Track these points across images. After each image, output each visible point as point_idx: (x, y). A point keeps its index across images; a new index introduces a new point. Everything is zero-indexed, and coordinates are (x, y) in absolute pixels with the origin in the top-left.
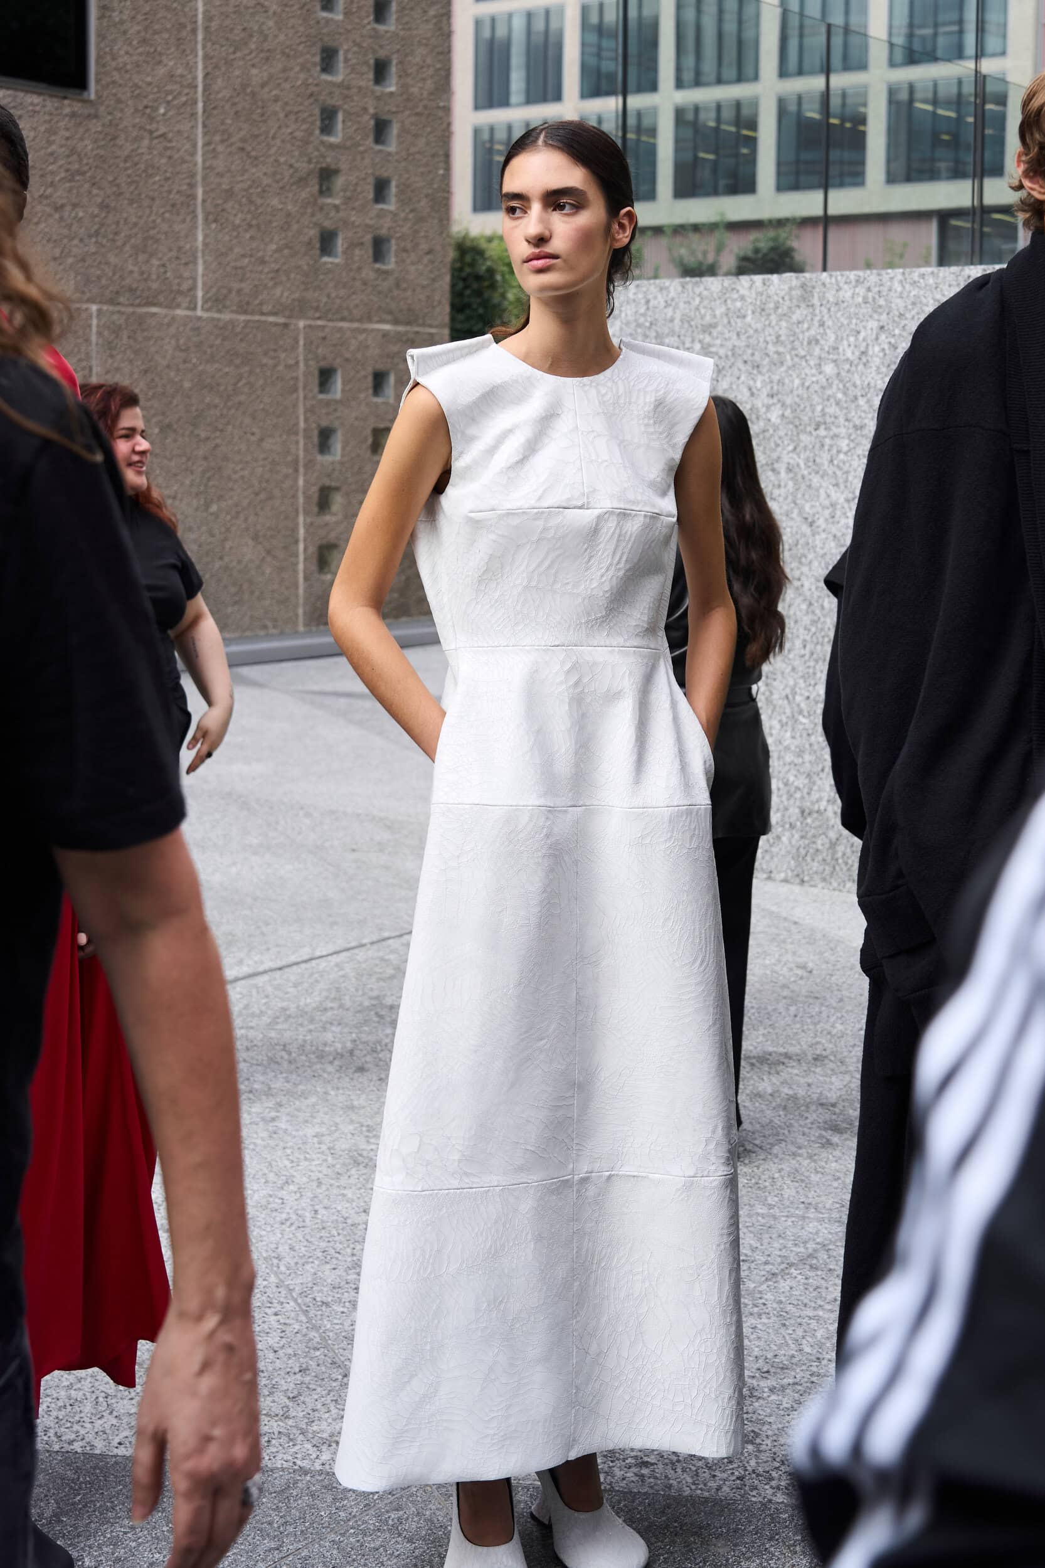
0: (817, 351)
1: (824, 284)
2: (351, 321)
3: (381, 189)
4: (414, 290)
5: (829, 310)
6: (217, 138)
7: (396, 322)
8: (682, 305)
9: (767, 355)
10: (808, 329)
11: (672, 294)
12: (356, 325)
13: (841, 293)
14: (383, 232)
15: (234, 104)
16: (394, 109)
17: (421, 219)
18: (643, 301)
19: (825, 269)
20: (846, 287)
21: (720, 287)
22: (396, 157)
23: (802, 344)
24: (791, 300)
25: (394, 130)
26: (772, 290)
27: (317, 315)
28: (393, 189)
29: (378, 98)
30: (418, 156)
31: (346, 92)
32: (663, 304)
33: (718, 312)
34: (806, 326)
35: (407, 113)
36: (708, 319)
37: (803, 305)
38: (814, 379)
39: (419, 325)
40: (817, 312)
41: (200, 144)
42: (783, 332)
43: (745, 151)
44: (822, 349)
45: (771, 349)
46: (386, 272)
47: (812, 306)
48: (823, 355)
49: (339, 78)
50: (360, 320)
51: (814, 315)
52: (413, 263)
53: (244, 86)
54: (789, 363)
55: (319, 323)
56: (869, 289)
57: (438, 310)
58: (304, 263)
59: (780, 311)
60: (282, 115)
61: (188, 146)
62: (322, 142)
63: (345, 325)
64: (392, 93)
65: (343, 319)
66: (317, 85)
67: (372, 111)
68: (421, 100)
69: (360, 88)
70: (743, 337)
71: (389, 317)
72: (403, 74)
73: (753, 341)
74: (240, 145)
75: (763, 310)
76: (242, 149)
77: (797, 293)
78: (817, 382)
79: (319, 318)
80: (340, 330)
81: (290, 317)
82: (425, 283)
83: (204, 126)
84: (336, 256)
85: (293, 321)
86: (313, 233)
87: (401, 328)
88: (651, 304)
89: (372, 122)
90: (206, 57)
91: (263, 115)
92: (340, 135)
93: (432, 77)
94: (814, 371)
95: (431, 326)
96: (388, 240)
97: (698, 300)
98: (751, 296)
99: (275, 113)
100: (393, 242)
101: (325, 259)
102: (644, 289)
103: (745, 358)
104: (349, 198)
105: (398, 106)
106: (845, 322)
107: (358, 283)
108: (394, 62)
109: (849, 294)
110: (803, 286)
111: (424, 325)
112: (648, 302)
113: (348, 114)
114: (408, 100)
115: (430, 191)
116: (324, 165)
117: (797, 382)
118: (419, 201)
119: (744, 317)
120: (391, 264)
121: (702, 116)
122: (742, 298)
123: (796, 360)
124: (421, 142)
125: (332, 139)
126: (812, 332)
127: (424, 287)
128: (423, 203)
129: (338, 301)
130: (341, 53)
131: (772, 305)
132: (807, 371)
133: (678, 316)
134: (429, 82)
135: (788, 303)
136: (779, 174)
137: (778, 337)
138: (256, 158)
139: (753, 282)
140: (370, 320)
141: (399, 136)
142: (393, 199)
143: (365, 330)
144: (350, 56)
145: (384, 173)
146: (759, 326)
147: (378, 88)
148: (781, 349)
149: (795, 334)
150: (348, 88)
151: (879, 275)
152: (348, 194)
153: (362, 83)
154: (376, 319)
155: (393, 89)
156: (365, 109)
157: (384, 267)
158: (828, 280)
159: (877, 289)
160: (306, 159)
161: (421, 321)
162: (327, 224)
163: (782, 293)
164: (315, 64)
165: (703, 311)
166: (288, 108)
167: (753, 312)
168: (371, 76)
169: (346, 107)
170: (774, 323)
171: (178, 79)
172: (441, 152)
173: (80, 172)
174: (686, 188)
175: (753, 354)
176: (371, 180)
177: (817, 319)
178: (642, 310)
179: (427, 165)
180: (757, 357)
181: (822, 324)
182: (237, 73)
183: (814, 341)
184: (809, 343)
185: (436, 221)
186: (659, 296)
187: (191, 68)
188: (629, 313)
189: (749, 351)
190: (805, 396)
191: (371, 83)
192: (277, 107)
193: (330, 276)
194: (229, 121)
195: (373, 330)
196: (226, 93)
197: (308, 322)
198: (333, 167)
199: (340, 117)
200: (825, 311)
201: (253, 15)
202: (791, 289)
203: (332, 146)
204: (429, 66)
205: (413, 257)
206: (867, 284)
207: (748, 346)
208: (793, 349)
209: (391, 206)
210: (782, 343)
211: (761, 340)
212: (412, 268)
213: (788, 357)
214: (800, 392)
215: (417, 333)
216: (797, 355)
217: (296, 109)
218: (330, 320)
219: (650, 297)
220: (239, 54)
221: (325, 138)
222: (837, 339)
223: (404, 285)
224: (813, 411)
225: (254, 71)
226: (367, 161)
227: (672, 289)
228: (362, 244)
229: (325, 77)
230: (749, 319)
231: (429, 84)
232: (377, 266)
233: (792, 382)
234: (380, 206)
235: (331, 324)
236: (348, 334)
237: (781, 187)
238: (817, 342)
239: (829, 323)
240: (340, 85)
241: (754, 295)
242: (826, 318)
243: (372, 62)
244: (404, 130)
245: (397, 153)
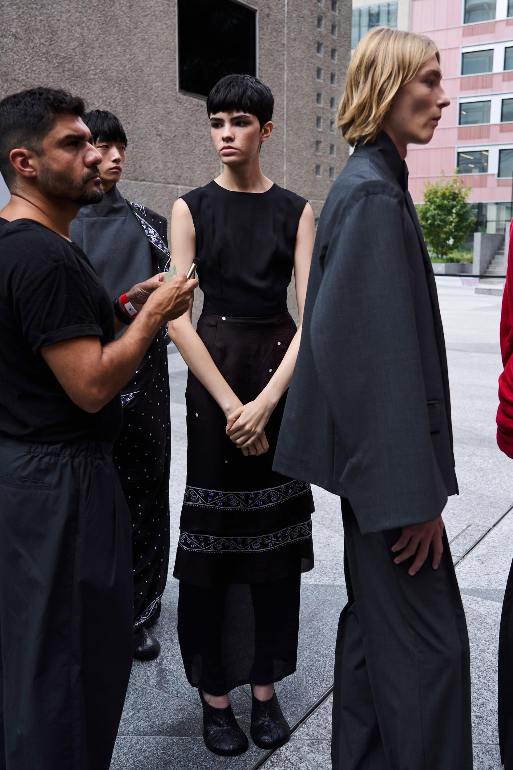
3: (331, 148)
6: (290, 129)
14: (332, 166)
15: (294, 116)
17: (342, 161)
22: (337, 137)
27: (314, 197)
28: (335, 149)
29: (332, 114)
31: (323, 111)
41: (285, 131)
49: (321, 105)
53: (297, 108)
58: (312, 177)
60: (307, 120)
61: (282, 132)
62: (317, 131)
66: (315, 108)
67: (330, 118)
69: (326, 109)
74: (296, 131)
76: (296, 133)
83: (287, 124)
84: (320, 175)
86: (314, 166)
89: (330, 123)
90: (287, 97)
91: (301, 120)
92: (322, 128)
96: (333, 169)
99: (305, 119)
100: (335, 169)
101: (318, 176)
104: (324, 153)
107: (325, 186)
108: (336, 99)
113: (324, 119)
115: (345, 150)
116: (317, 140)
118: (342, 154)
125: (319, 129)
129: (320, 192)
130: (322, 95)
138: (300, 137)
142: (335, 153)
144: (324, 97)
145: (333, 143)
147: (331, 109)
150: (324, 109)
152: (323, 151)
153: (327, 107)
156: (328, 118)
160: (312, 137)
162: (318, 162)
164: (315, 100)
166: (308, 117)
168: (329, 104)
169: (323, 117)
171: (280, 105)
176: (329, 146)
182: (295, 103)
187: (283, 101)
191: (329, 107)
192: (305, 117)
193: (318, 183)
194: (293, 122)
196: (292, 111)
198: (320, 140)
199: (321, 120)
201: (299, 80)
203: (320, 132)
209: (334, 155)
217: (310, 117)
220: (296, 96)
221: (317, 129)
225: (300, 102)
226: (329, 138)
228: (327, 170)
229: (319, 105)
232: (331, 179)
234: (332, 156)
235: (318, 201)
240: (321, 108)
243: (330, 99)
245: (337, 135)
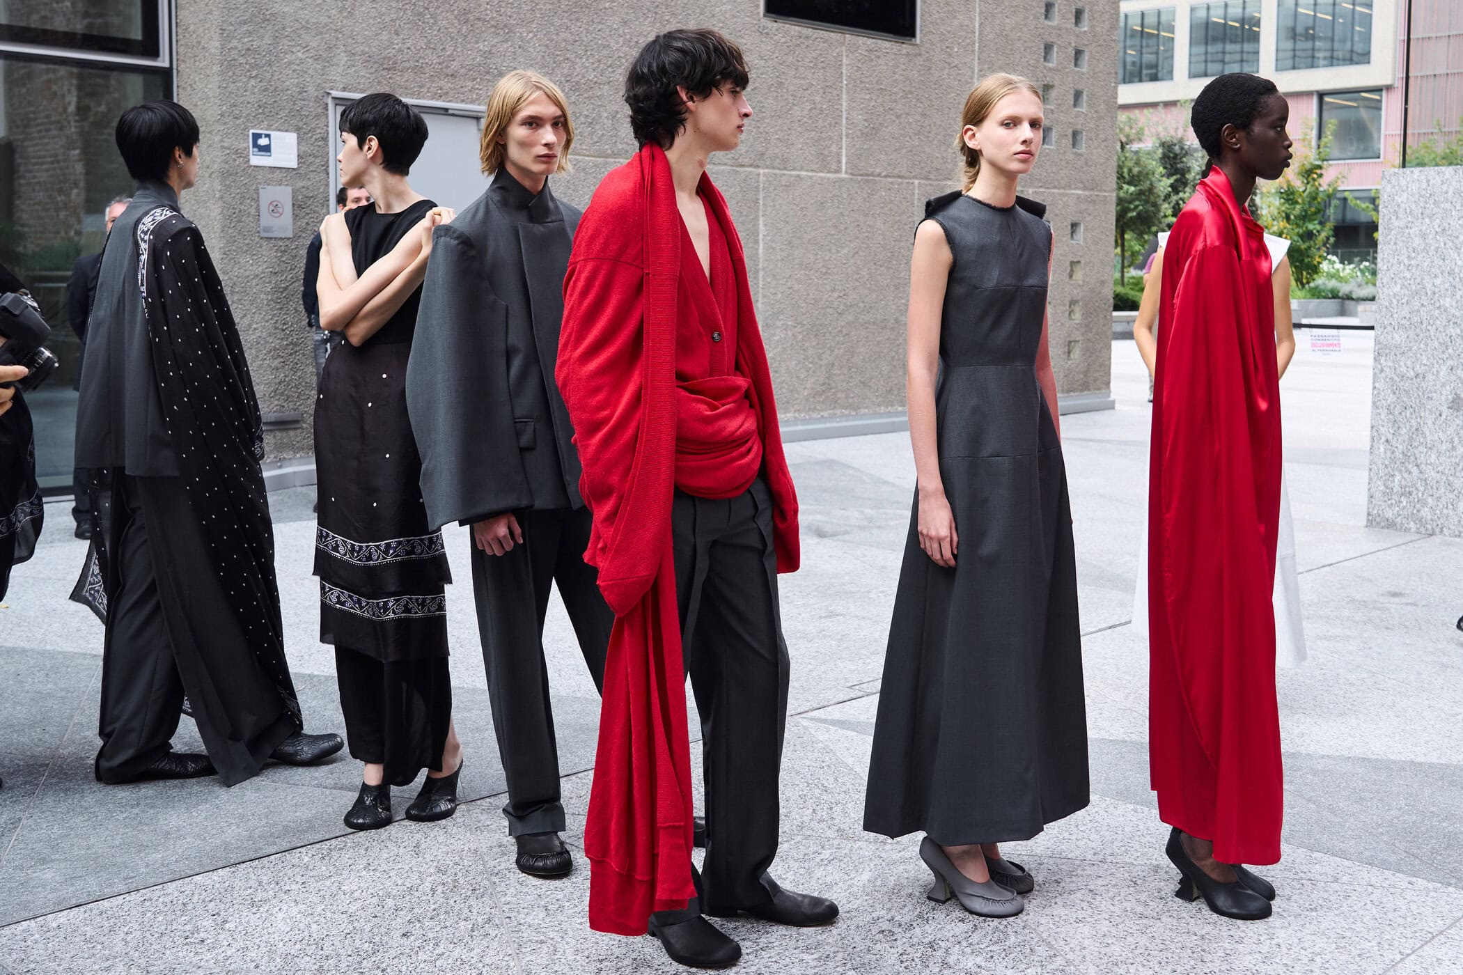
2: (1059, 189)
3: (1078, 95)
4: (1096, 167)
6: (986, 66)
7: (1085, 188)
12: (1062, 191)
14: (1079, 127)
15: (996, 43)
16: (1086, 43)
17: (1101, 118)
22: (1087, 76)
25: (1086, 57)
27: (1040, 184)
28: (1085, 97)
29: (1077, 36)
30: (1100, 75)
31: (1059, 32)
35: (1094, 44)
39: (1098, 191)
41: (976, 71)
46: (1080, 155)
49: (1055, 23)
50: (1064, 188)
52: (1096, 148)
53: (1001, 31)
55: (1042, 190)
57: (1109, 179)
60: (1022, 49)
61: (970, 73)
62: (1045, 67)
63: (1055, 191)
64: (1085, 31)
65: (1055, 187)
66: (1042, 28)
67: (1073, 44)
68: (1102, 36)
69: (1067, 29)
71: (1081, 185)
72: (1092, 19)
79: (1041, 187)
80: (1053, 193)
81: (1024, 187)
82: (1102, 161)
83: (979, 59)
84: (1052, 145)
85: (1026, 189)
87: (1087, 193)
89: (1074, 52)
90: (981, 12)
91: (1012, 50)
92: (1055, 62)
93: (1108, 19)
95: (1105, 191)
96: (1081, 133)
99: (1019, 48)
100: (1084, 133)
104: (1060, 105)
105: (1088, 40)
107: (1064, 163)
108: (1086, 11)
111: (1100, 191)
113: (1059, 47)
114: (1094, 36)
115: (1106, 98)
116: (1046, 83)
118: (1100, 105)
120: (1082, 149)
124: (1101, 65)
125: (1051, 65)
127: (1101, 165)
128: (1102, 107)
129: (1052, 175)
130: (1056, 5)
134: (1107, 23)
140: (1070, 188)
141: (1089, 61)
142: (1085, 105)
143: (1066, 195)
144: (1062, 8)
145: (1079, 87)
147: (1077, 29)
150: (1060, 29)
152: (1059, 102)
153: (1068, 26)
154: (1073, 186)
155: (1086, 29)
156: (1070, 43)
157: (1079, 151)
160: (1035, 79)
161: (1099, 188)
164: (1041, 13)
166: (1026, 45)
168: (1074, 21)
169: (1059, 42)
171: (965, 28)
172: (1113, 72)
173: (911, 93)
176: (1072, 92)
179: (1105, 80)
182: (998, 22)
185: (1109, 119)
187: (972, 20)
191: (1073, 25)
192: (1019, 44)
193: (1048, 158)
194: (993, 55)
195: (1072, 194)
196: (991, 36)
197: (1035, 190)
198: (1051, 84)
199: (1055, 49)
203: (1050, 70)
204: (1106, 12)
205: (1096, 144)
209: (1083, 108)
212: (1095, 151)
215: (1097, 195)
217: (1030, 45)
218: (1048, 188)
220: (999, 10)
221: (1046, 64)
223: (1090, 164)
225: (1008, 21)
226: (1070, 79)
228: (1066, 135)
229: (1048, 23)
231: (1107, 25)
232: (1075, 150)
234: (1076, 109)
235: (1047, 190)
236: (1058, 197)
240: (1054, 28)
243: (1074, 11)
244: (1092, 57)
245: (1088, 72)
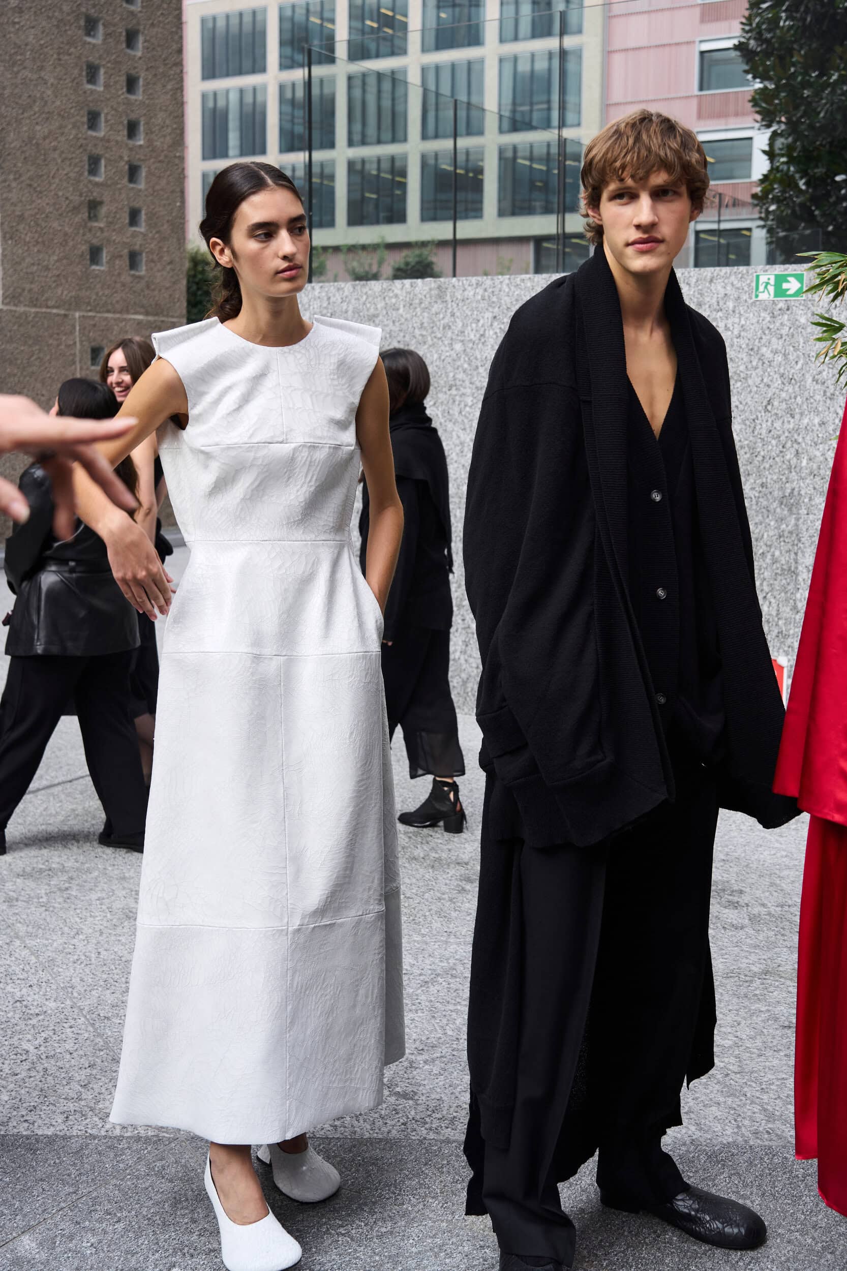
0: (449, 334)
1: (454, 286)
2: (114, 312)
3: (134, 216)
4: (160, 291)
5: (458, 305)
6: (11, 177)
7: (147, 313)
8: (353, 301)
9: (414, 337)
10: (443, 318)
11: (346, 293)
12: (118, 316)
13: (466, 293)
14: (137, 247)
16: (143, 158)
17: (164, 239)
18: (325, 298)
19: (454, 275)
20: (470, 288)
21: (380, 287)
22: (146, 193)
23: (439, 329)
24: (431, 297)
25: (143, 173)
26: (417, 290)
27: (89, 308)
28: (143, 216)
29: (131, 149)
30: (161, 193)
31: (107, 145)
32: (340, 300)
33: (379, 306)
34: (441, 316)
35: (152, 160)
36: (372, 311)
37: (439, 301)
38: (448, 354)
39: (164, 316)
40: (449, 306)
42: (425, 320)
43: (398, 192)
44: (453, 333)
45: (417, 332)
46: (140, 277)
47: (446, 301)
48: (454, 337)
49: (101, 134)
50: (120, 312)
51: (447, 308)
52: (159, 271)
53: (31, 139)
54: (430, 342)
55: (90, 314)
56: (485, 290)
57: (178, 304)
58: (78, 269)
59: (423, 305)
60: (59, 161)
62: (90, 181)
63: (110, 315)
64: (141, 146)
65: (108, 311)
66: (85, 139)
67: (126, 158)
68: (162, 151)
69: (117, 142)
70: (397, 324)
71: (142, 310)
72: (149, 132)
73: (405, 327)
74: (28, 182)
75: (411, 304)
76: (30, 185)
77: (434, 292)
78: (450, 356)
79: (90, 311)
80: (106, 318)
81: (69, 310)
82: (168, 285)
84: (102, 265)
85: (71, 313)
86: (84, 248)
87: (151, 318)
88: (332, 299)
89: (127, 167)
91: (45, 160)
92: (103, 176)
93: (170, 134)
94: (447, 348)
95: (173, 317)
96: (141, 254)
97: (365, 297)
98: (402, 295)
99: (54, 159)
100: (144, 255)
101: (94, 267)
102: (326, 289)
103: (399, 339)
104: (111, 223)
105: (145, 156)
106: (469, 313)
107: (118, 285)
108: (142, 123)
109: (472, 293)
110: (439, 287)
111: (167, 316)
112: (329, 298)
113: (109, 161)
114: (153, 151)
115: (170, 218)
116: (91, 198)
117: (436, 356)
118: (163, 225)
119: (398, 309)
120: (143, 271)
121: (367, 166)
122: (396, 296)
123: (435, 340)
124: (163, 182)
125: (97, 179)
126: (446, 321)
127: (167, 288)
128: (165, 226)
129: (104, 298)
130: (103, 116)
131: (417, 301)
132: (443, 348)
133: (351, 308)
134: (168, 138)
135: (429, 299)
136: (422, 209)
137: (422, 324)
138: (41, 192)
139: (404, 285)
140: (128, 312)
141: (147, 177)
142: (143, 224)
143: (125, 320)
144: (109, 117)
145: (136, 205)
146: (408, 316)
147: (131, 143)
148: (424, 333)
149: (433, 322)
150: (108, 141)
151: (492, 279)
152: (110, 219)
153: (119, 138)
154: (132, 311)
155: (141, 142)
156: (121, 158)
157: (137, 273)
158: (456, 284)
159: (491, 290)
160: (78, 193)
161: (165, 313)
162: (95, 241)
163: (425, 293)
164: (83, 123)
165: (368, 305)
166: (64, 156)
167: (404, 306)
168: (125, 132)
169: (107, 155)
170: (419, 313)
172: (178, 190)
174: (357, 218)
175: (404, 337)
176: (127, 210)
177: (450, 311)
178: (325, 305)
179: (168, 198)
180: (407, 339)
181: (453, 315)
182: (25, 129)
183: (447, 327)
184: (444, 328)
185: (175, 240)
186: (337, 295)
188: (315, 306)
189: (402, 334)
190: (442, 366)
191: (125, 138)
192: (56, 155)
193: (98, 280)
194: (20, 165)
195: (130, 319)
196: (17, 144)
197: (82, 314)
198: (98, 199)
199: (103, 162)
200: (455, 306)
201: (36, 85)
202: (431, 289)
203: (97, 184)
204: (167, 126)
205: (159, 266)
206: (483, 286)
207: (401, 331)
208: (433, 332)
209: (142, 228)
210: (425, 328)
211: (410, 326)
212: (159, 274)
213: (429, 338)
214: (438, 363)
215: (163, 321)
216: (435, 337)
217: (70, 156)
218: (99, 312)
219: (330, 295)
220: (26, 115)
221: (92, 178)
222: (463, 325)
223: (153, 287)
224: (447, 377)
225: (38, 128)
226: (123, 196)
227: (346, 289)
228: (121, 256)
229: (90, 133)
230: (401, 311)
231: (168, 140)
232: (132, 272)
233: (432, 356)
234: (134, 229)
235: (99, 315)
236: (112, 322)
237: (424, 219)
238: (450, 327)
239: (458, 314)
240: (102, 139)
241: (404, 294)
242: (455, 310)
243: (126, 122)
244: (150, 173)
245: (146, 190)
